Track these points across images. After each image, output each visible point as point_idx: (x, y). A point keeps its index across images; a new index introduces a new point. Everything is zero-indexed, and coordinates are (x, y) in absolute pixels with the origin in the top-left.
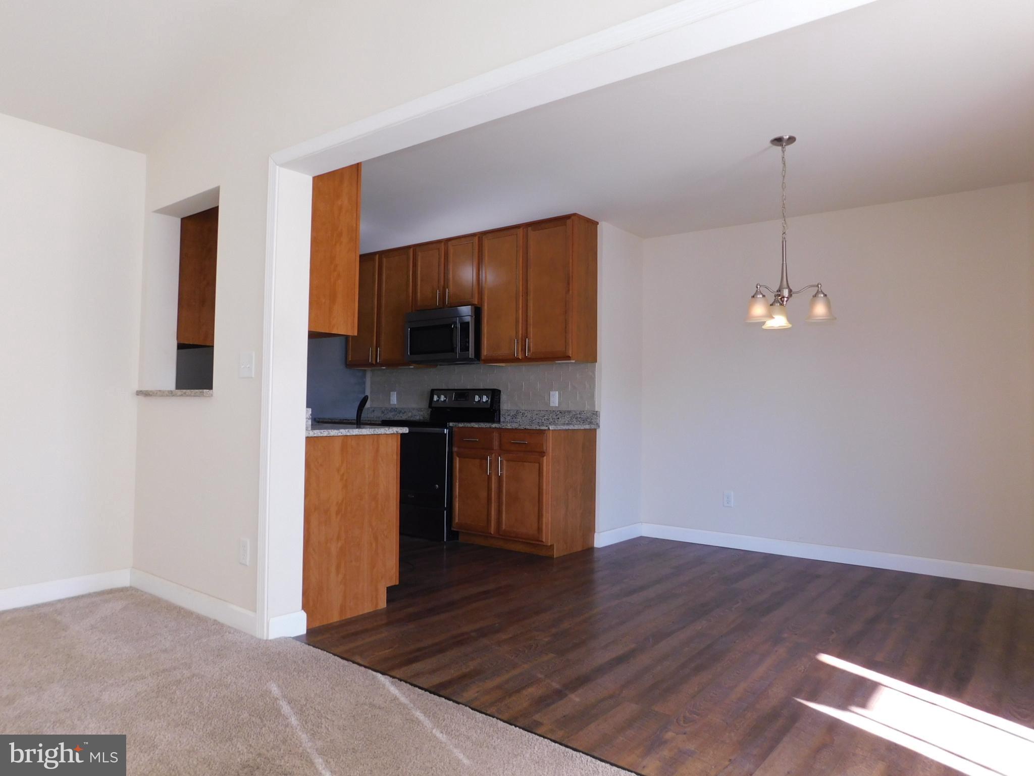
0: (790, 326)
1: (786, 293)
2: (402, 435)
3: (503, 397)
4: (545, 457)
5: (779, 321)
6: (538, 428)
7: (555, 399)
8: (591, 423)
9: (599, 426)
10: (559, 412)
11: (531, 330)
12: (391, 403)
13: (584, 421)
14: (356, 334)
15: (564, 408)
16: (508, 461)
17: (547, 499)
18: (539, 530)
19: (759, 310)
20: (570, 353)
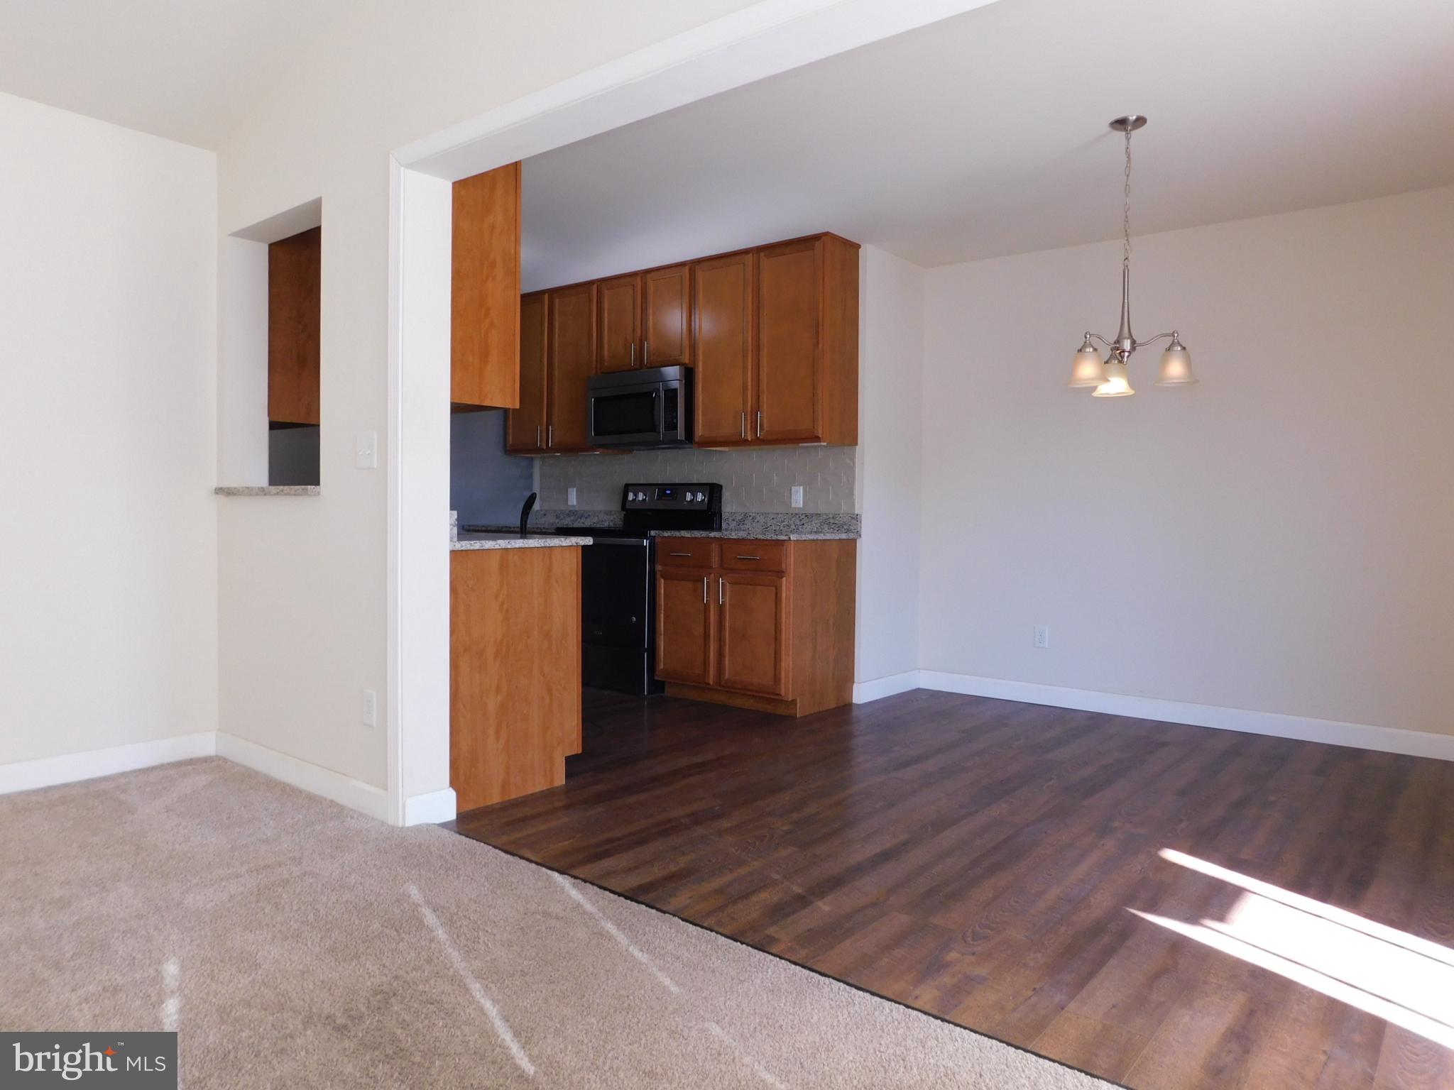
0: (1132, 392)
1: (1127, 345)
2: (584, 548)
3: (726, 495)
4: (784, 579)
5: (1117, 386)
6: (775, 537)
7: (798, 498)
8: (848, 531)
9: (860, 536)
10: (803, 517)
11: (765, 399)
12: (570, 503)
13: (839, 528)
14: (517, 406)
15: (810, 510)
16: (732, 583)
17: (787, 636)
18: (777, 679)
19: (1087, 370)
20: (820, 431)
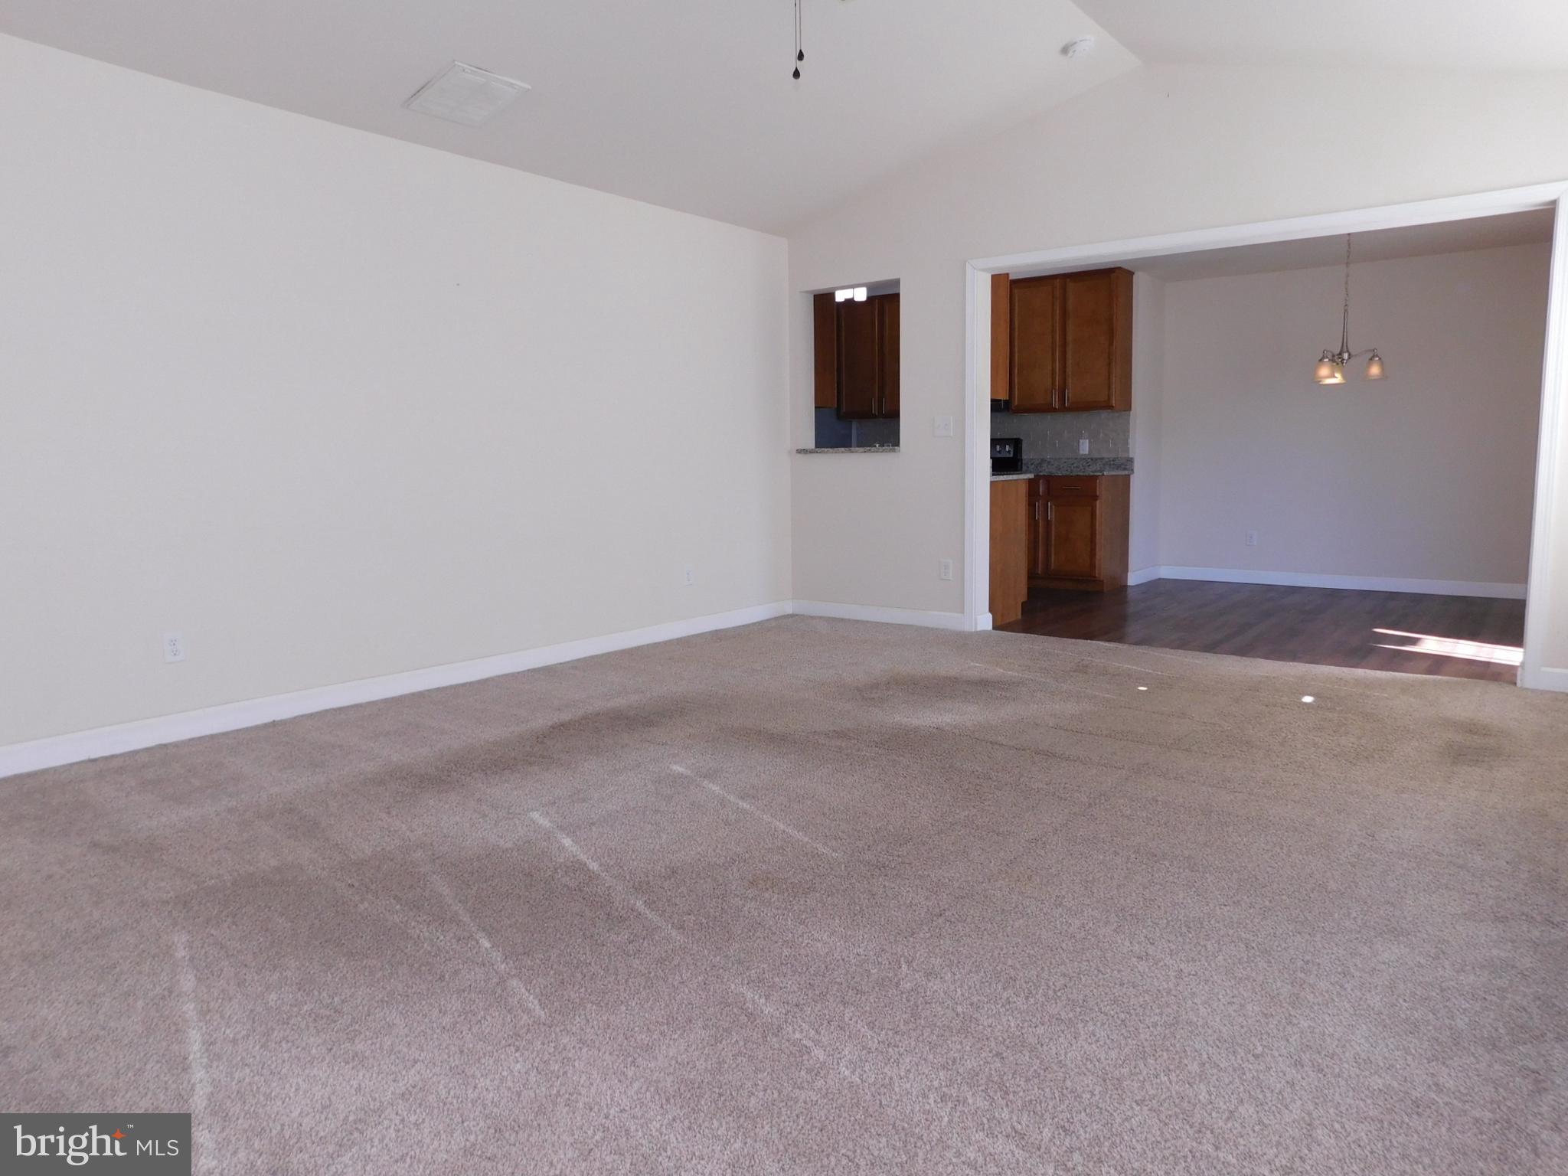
0: (1343, 382)
1: (1346, 356)
2: (1030, 480)
3: (1025, 446)
4: (1098, 502)
5: (1338, 379)
6: (1092, 474)
7: (1085, 448)
8: (1125, 469)
9: (1133, 472)
10: (1089, 460)
11: (1070, 381)
13: (1118, 467)
14: (1008, 398)
15: (1096, 455)
16: (1055, 505)
17: (1100, 539)
18: (1092, 566)
19: (1324, 371)
20: (1114, 402)
